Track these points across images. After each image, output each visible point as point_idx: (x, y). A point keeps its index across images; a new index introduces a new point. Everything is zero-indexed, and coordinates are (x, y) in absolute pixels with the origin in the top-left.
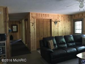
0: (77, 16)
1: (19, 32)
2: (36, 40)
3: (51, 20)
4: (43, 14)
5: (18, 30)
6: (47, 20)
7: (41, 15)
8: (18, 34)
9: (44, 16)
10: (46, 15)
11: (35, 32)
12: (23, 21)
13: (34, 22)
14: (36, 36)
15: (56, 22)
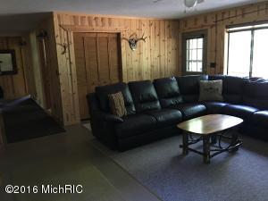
0: (191, 24)
1: (20, 72)
2: (76, 95)
3: (119, 34)
4: (95, 19)
5: (19, 67)
6: (106, 36)
7: (86, 19)
8: (18, 78)
9: (97, 25)
10: (102, 19)
11: (74, 72)
12: (33, 39)
13: (66, 42)
14: (75, 85)
15: (132, 43)
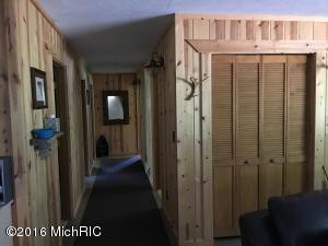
3: (311, 57)
5: (131, 114)
9: (264, 37)
10: (277, 25)
13: (197, 75)
